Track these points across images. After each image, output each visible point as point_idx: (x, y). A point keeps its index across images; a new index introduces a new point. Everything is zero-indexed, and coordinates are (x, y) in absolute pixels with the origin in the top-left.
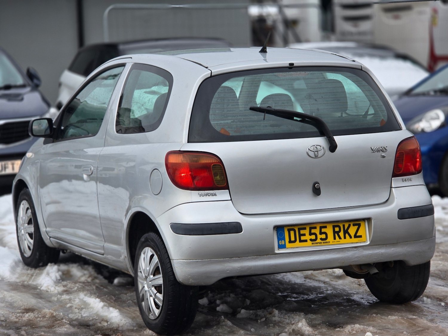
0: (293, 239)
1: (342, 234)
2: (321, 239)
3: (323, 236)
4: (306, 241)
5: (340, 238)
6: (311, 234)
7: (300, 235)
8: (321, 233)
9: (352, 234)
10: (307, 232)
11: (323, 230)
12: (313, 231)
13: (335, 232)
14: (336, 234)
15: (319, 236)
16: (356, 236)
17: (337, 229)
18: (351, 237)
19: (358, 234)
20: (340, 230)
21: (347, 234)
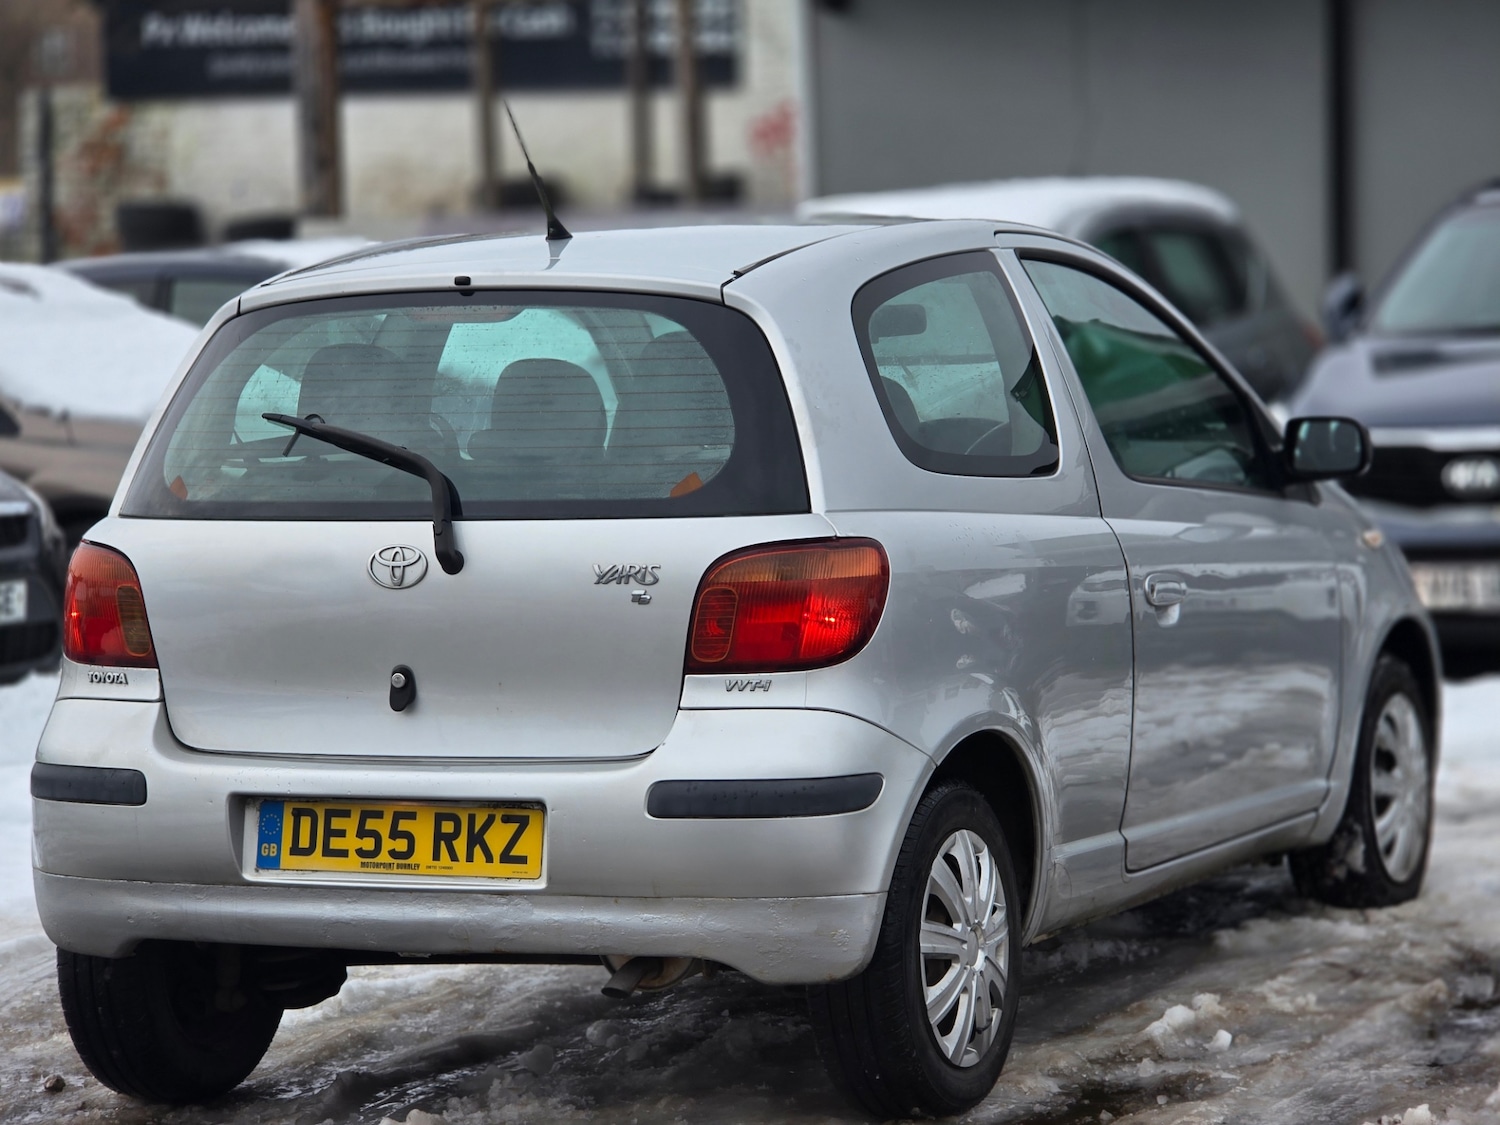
0: (304, 843)
1: (460, 845)
2: (393, 854)
3: (401, 845)
4: (344, 853)
5: (454, 857)
6: (362, 833)
7: (330, 833)
8: (395, 834)
9: (497, 850)
10: (350, 825)
11: (404, 825)
12: (371, 824)
13: (439, 836)
14: (443, 843)
15: (388, 844)
16: (507, 857)
17: (448, 827)
18: (489, 858)
19: (515, 852)
20: (456, 834)
21: (478, 846)
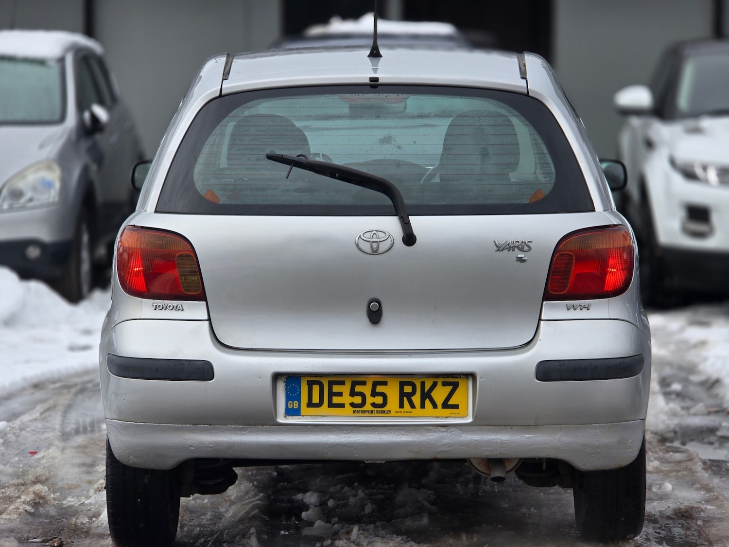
0: (316, 399)
1: (417, 399)
2: (374, 405)
3: (379, 400)
4: (342, 406)
5: (412, 406)
6: (353, 394)
7: (332, 394)
8: (374, 394)
9: (439, 401)
10: (346, 389)
11: (379, 389)
12: (358, 389)
13: (402, 395)
14: (405, 398)
15: (370, 400)
16: (445, 405)
17: (408, 389)
18: (435, 406)
19: (451, 402)
20: (414, 392)
21: (428, 399)
